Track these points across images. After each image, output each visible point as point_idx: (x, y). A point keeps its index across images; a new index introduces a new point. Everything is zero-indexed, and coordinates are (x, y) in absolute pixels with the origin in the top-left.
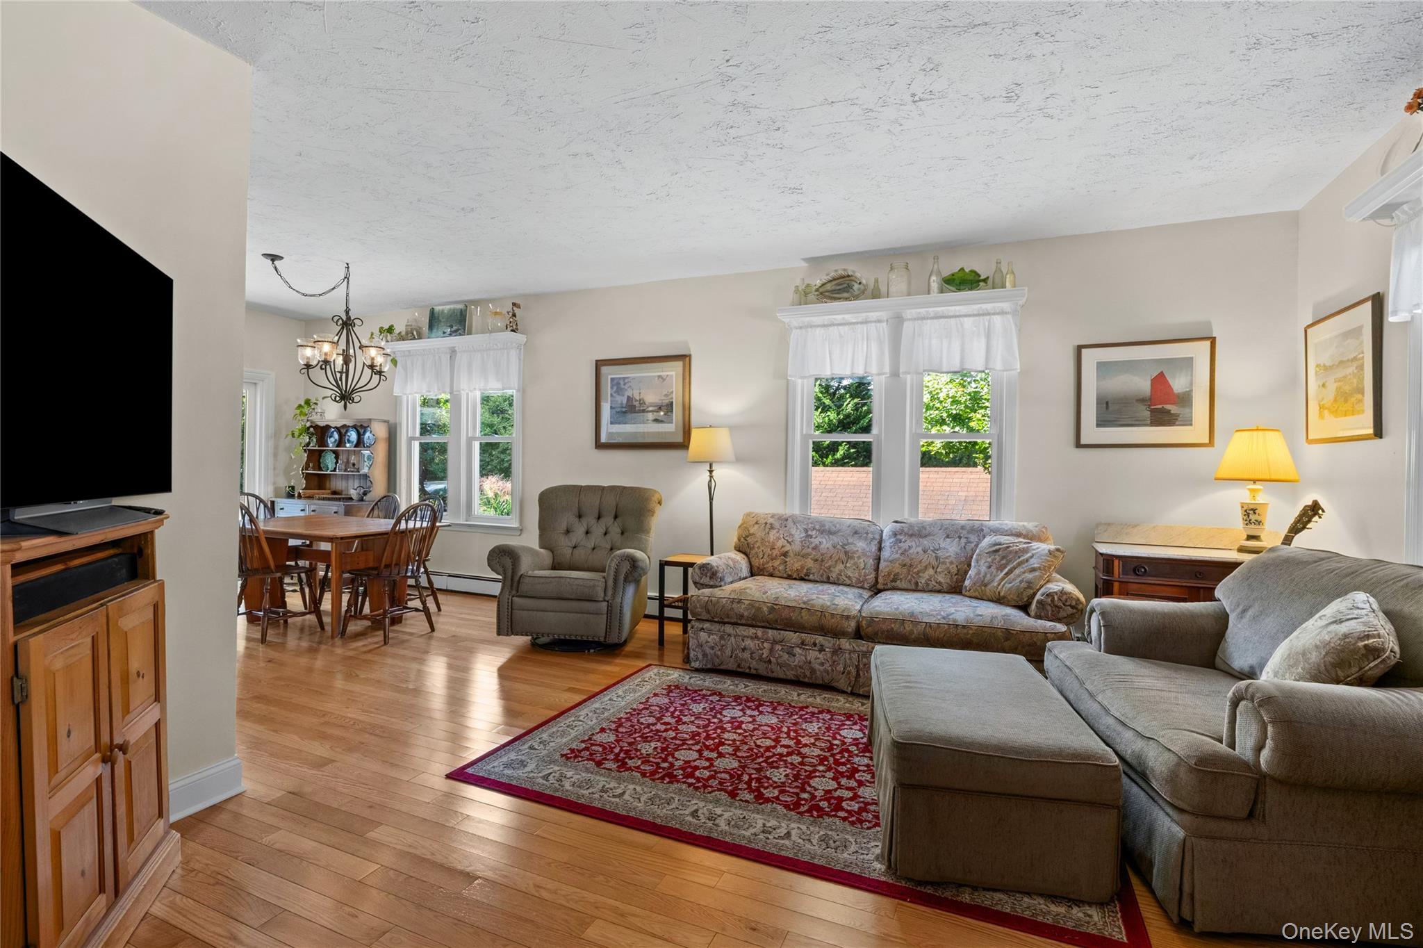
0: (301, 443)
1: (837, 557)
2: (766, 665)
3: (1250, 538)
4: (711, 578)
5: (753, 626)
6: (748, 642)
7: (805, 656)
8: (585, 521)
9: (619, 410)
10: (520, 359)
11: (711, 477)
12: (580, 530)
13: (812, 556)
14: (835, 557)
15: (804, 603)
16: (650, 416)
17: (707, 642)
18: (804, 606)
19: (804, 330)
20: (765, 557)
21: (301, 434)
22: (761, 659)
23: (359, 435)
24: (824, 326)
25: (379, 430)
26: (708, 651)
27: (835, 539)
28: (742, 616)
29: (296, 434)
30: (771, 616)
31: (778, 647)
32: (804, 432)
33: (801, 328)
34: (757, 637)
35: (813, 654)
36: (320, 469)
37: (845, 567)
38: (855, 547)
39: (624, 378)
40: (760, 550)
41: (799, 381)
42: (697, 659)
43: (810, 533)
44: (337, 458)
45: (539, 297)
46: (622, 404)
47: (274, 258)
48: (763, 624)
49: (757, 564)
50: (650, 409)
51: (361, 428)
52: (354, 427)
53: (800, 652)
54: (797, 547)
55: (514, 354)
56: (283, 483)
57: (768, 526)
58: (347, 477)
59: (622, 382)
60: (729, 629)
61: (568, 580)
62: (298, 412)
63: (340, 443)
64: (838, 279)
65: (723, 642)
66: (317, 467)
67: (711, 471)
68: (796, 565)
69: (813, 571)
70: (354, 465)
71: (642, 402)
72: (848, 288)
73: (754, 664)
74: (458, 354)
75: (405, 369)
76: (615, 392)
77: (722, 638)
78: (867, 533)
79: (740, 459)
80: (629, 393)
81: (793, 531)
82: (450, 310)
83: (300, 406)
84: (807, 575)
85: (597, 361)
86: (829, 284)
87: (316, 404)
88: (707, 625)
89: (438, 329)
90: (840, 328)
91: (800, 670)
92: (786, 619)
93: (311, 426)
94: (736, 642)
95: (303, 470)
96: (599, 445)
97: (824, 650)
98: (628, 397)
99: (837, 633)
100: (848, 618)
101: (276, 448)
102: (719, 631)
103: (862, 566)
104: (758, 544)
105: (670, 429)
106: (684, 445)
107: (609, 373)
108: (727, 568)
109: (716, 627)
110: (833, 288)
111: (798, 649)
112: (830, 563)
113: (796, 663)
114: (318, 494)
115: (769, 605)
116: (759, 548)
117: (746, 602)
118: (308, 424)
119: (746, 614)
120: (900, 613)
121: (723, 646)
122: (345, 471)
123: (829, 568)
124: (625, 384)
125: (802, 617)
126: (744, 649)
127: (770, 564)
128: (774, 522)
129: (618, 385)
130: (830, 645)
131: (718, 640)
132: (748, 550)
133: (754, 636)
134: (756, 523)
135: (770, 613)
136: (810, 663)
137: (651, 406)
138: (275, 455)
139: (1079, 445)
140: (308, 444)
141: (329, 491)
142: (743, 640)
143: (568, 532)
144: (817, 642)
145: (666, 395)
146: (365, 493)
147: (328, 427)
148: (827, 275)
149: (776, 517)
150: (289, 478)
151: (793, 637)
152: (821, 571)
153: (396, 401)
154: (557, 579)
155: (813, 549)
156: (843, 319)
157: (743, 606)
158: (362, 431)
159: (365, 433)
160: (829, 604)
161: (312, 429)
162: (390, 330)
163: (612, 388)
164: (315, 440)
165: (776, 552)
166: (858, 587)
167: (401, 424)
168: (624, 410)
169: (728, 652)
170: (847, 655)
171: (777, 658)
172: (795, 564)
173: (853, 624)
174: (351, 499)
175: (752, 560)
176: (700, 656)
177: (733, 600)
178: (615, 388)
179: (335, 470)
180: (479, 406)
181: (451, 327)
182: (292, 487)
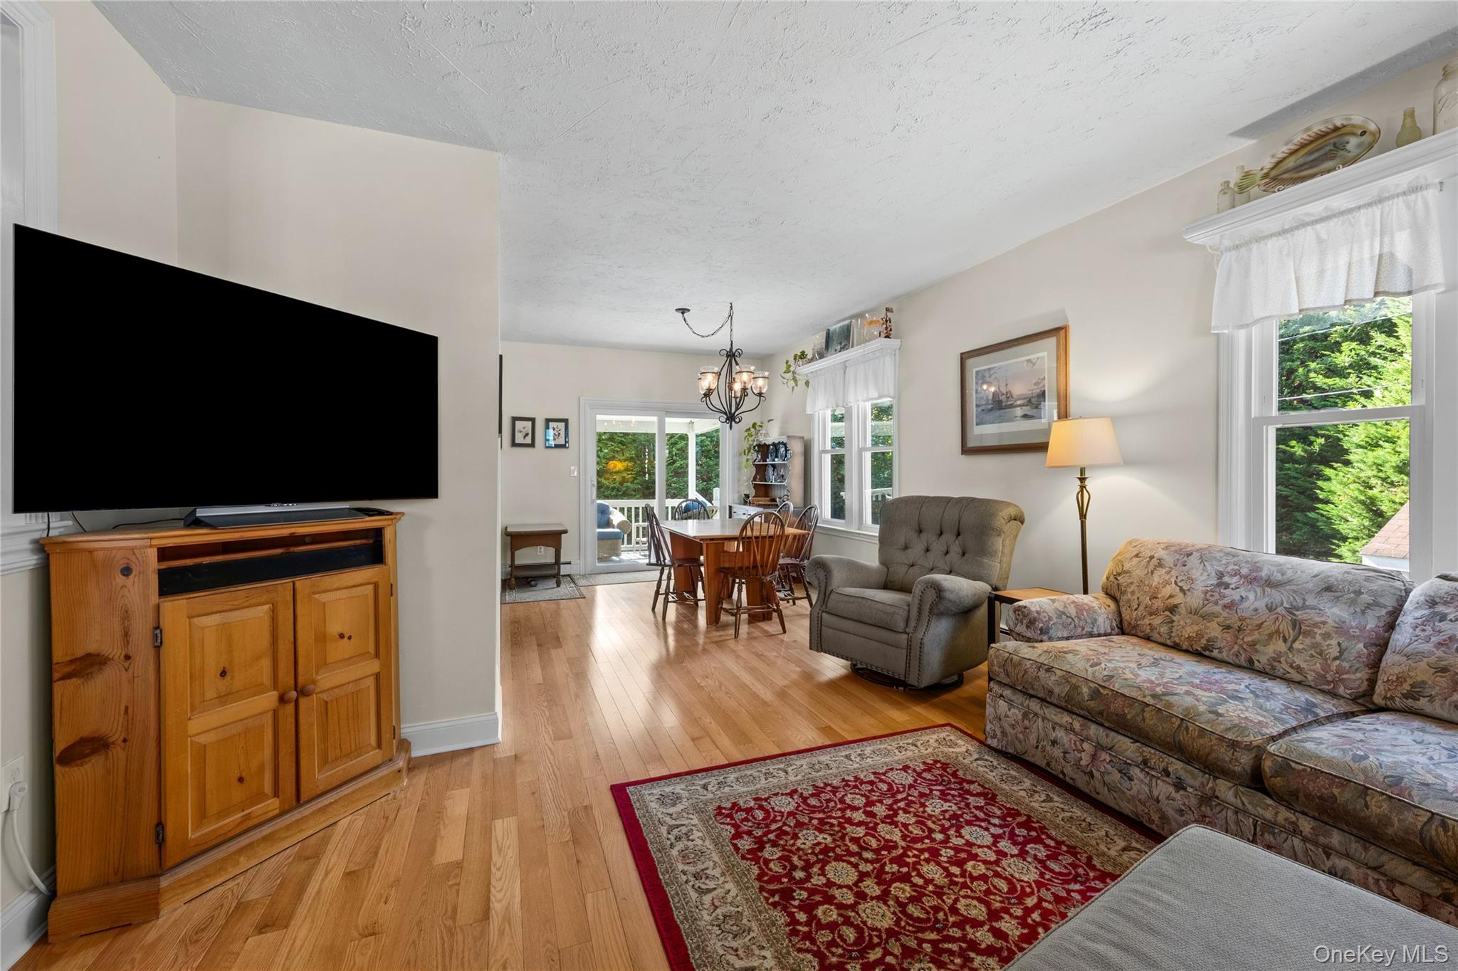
0: (750, 459)
1: (1273, 628)
2: (1087, 778)
4: (1028, 627)
5: (1071, 712)
6: (1060, 734)
7: (1150, 787)
8: (924, 536)
10: (895, 365)
11: (1083, 487)
12: (918, 548)
13: (1221, 619)
14: (1269, 627)
15: (1154, 696)
16: (1019, 412)
17: (1006, 716)
18: (1151, 701)
19: (1243, 250)
20: (1141, 608)
21: (750, 452)
22: (1077, 764)
23: (786, 450)
24: (1283, 232)
25: (796, 448)
26: (1008, 729)
27: (1275, 596)
28: (1051, 692)
30: (1092, 704)
31: (1105, 756)
32: (1254, 413)
33: (1237, 247)
34: (1072, 730)
35: (1163, 789)
36: (765, 481)
37: (1291, 648)
38: (1321, 615)
39: (989, 369)
40: (1135, 597)
41: (1242, 334)
42: (994, 736)
43: (1226, 579)
44: (773, 470)
45: (910, 297)
46: (987, 400)
47: (683, 311)
48: (1082, 713)
49: (1127, 618)
50: (1019, 402)
52: (784, 443)
53: (1141, 776)
54: (1195, 600)
55: (889, 361)
56: (743, 491)
57: (1154, 561)
58: (779, 487)
59: (987, 375)
60: (1035, 705)
61: (870, 602)
62: (746, 434)
63: (775, 458)
64: (1311, 142)
65: (1026, 722)
66: (763, 479)
67: (1082, 479)
68: (1189, 629)
69: (1218, 645)
70: (782, 476)
71: (1009, 395)
72: (1339, 147)
73: (1068, 770)
74: (848, 369)
75: (814, 389)
77: (1025, 715)
78: (1358, 593)
79: (1129, 462)
80: (995, 386)
81: (1195, 574)
83: (750, 429)
84: (1205, 648)
85: (962, 354)
86: (1293, 159)
87: (761, 426)
88: (1007, 692)
90: (1318, 227)
91: (1140, 808)
92: (1117, 715)
93: (757, 445)
94: (1045, 728)
95: (753, 481)
96: (966, 450)
97: (1185, 789)
98: (994, 391)
99: (1213, 768)
100: (1234, 745)
101: (740, 463)
102: (1022, 704)
103: (1334, 652)
104: (1133, 588)
107: (974, 365)
108: (1059, 617)
109: (1018, 698)
110: (1301, 161)
111: (1137, 771)
112: (1256, 636)
113: (1134, 792)
114: (763, 500)
115: (1092, 685)
116: (1133, 593)
117: (1059, 673)
118: (755, 444)
119: (1057, 690)
120: (1364, 771)
121: (1026, 728)
122: (777, 482)
123: (1253, 644)
125: (1144, 719)
126: (1054, 743)
127: (1147, 621)
128: (1165, 557)
129: (983, 378)
130: (1197, 784)
131: (1020, 717)
132: (1118, 595)
133: (1068, 726)
134: (1137, 556)
135: (1092, 699)
136: (1158, 801)
137: (1019, 399)
138: (739, 469)
140: (756, 460)
141: (770, 498)
142: (1054, 729)
143: (906, 547)
144: (1170, 769)
145: (1037, 383)
147: (768, 445)
148: (1287, 144)
149: (1173, 549)
150: (746, 487)
151: (1128, 747)
152: (1236, 648)
153: (810, 419)
154: (860, 600)
155: (1225, 606)
156: (1326, 208)
157: (1053, 678)
160: (1202, 708)
161: (757, 448)
162: (803, 355)
163: (977, 383)
164: (759, 456)
165: (1158, 604)
166: (1322, 691)
167: (813, 439)
169: (1033, 739)
170: (1230, 814)
171: (1102, 774)
172: (1186, 628)
173: (1246, 759)
174: (777, 505)
175: (1123, 610)
176: (998, 733)
177: (1040, 666)
178: (980, 382)
179: (772, 481)
180: (869, 417)
181: (841, 343)
182: (747, 496)
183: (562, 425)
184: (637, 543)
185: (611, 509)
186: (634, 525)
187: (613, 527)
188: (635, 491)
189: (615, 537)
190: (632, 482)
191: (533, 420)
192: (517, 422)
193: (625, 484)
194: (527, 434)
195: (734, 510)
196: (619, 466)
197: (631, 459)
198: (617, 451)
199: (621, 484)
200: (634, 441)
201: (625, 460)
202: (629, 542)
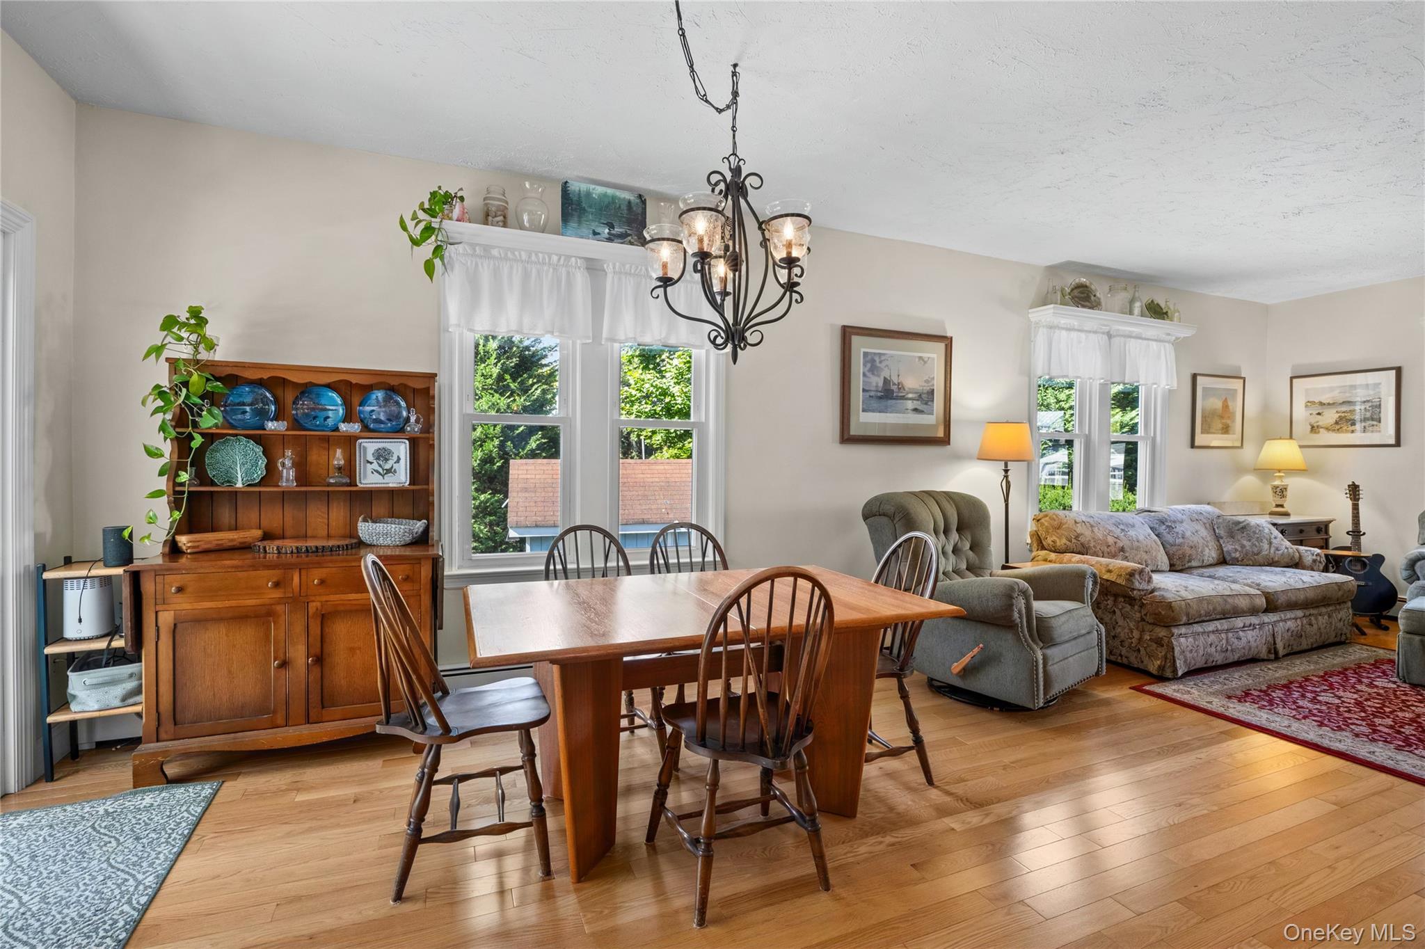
2: (1224, 654)
3: (1277, 506)
9: (872, 394)
11: (1006, 477)
22: (1222, 650)
34: (1217, 630)
35: (1250, 634)
44: (268, 454)
46: (877, 386)
50: (910, 396)
57: (1088, 524)
59: (877, 359)
67: (1006, 471)
70: (341, 469)
71: (900, 386)
72: (1088, 297)
73: (1217, 657)
76: (869, 371)
80: (885, 373)
82: (605, 195)
85: (843, 327)
86: (1076, 290)
89: (580, 223)
94: (1204, 639)
96: (845, 438)
98: (885, 378)
105: (930, 420)
106: (945, 441)
107: (861, 346)
110: (1078, 294)
113: (1242, 645)
121: (1197, 646)
124: (880, 362)
126: (1211, 645)
128: (1087, 520)
129: (872, 363)
133: (1215, 629)
136: (1249, 642)
137: (911, 393)
139: (1193, 446)
145: (927, 381)
153: (437, 340)
163: (865, 365)
165: (1113, 549)
168: (879, 394)
169: (1201, 651)
178: (869, 365)
179: (263, 483)
181: (611, 225)
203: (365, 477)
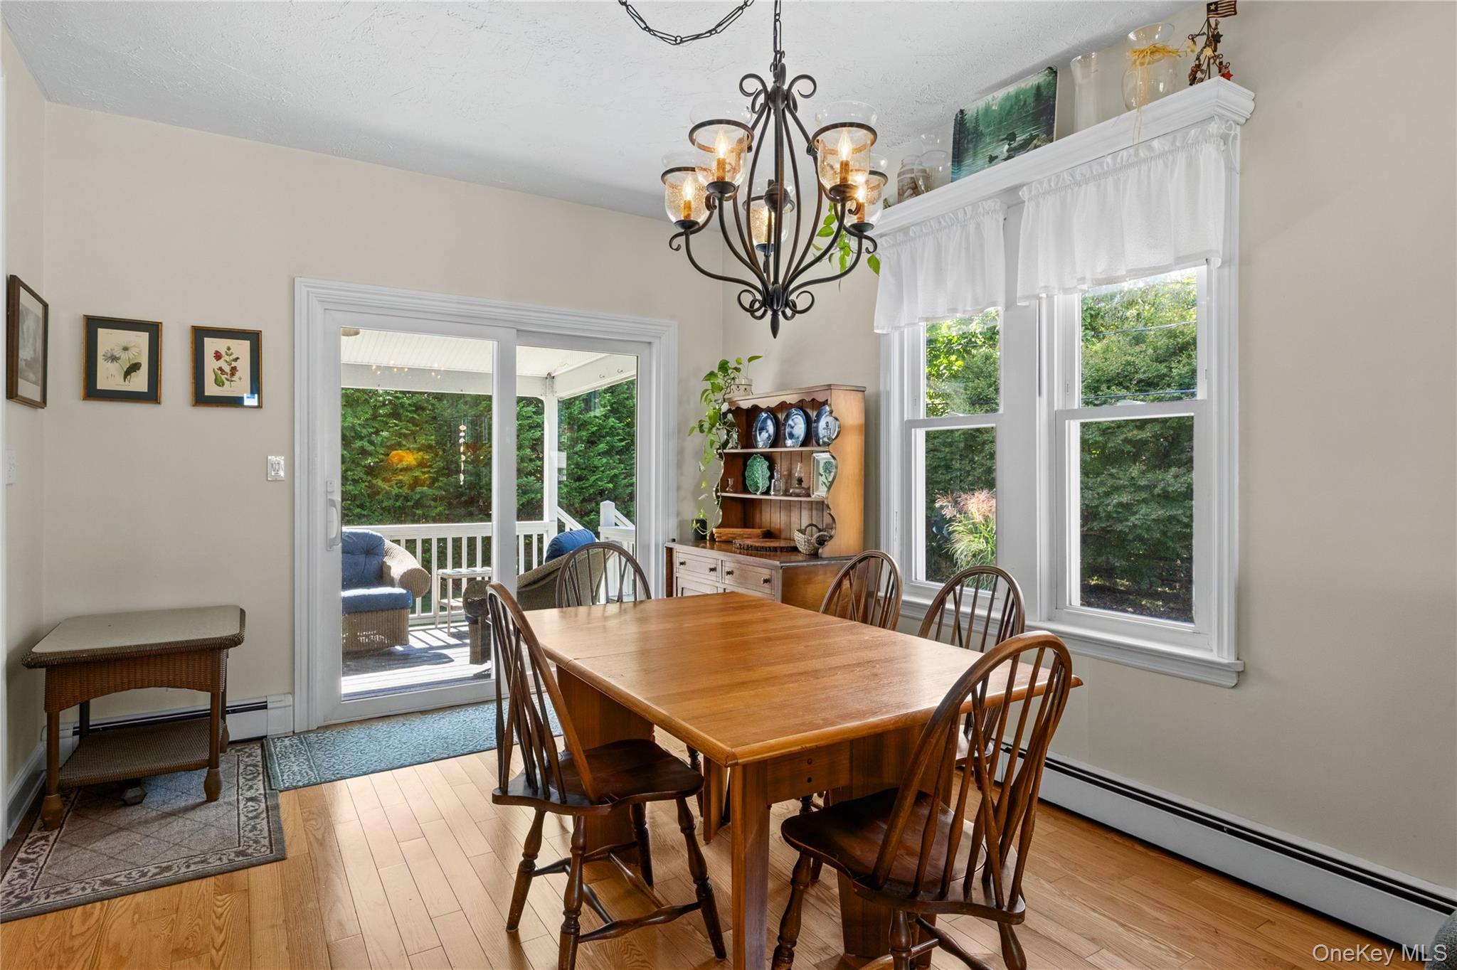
0: (712, 443)
21: (713, 426)
23: (809, 421)
25: (847, 409)
29: (706, 425)
36: (746, 491)
44: (771, 468)
51: (812, 406)
52: (801, 406)
56: (693, 513)
58: (789, 506)
62: (708, 385)
63: (777, 440)
66: (740, 486)
70: (800, 481)
74: (1029, 208)
75: (897, 275)
82: (1008, 98)
83: (712, 374)
87: (738, 370)
89: (975, 154)
93: (730, 411)
95: (717, 491)
101: (681, 452)
114: (741, 536)
118: (725, 407)
122: (786, 493)
138: (680, 465)
140: (725, 445)
141: (758, 531)
146: (822, 542)
147: (755, 410)
150: (699, 505)
153: (878, 346)
158: (813, 414)
159: (819, 416)
161: (730, 416)
164: (735, 436)
167: (888, 394)
174: (795, 550)
179: (767, 492)
180: (1079, 331)
181: (1012, 137)
182: (703, 523)
183: (242, 348)
184: (443, 608)
185: (388, 544)
186: (436, 573)
187: (391, 583)
188: (435, 500)
189: (397, 606)
190: (431, 486)
191: (154, 330)
192: (102, 332)
193: (419, 489)
194: (134, 367)
195: (677, 558)
196: (410, 459)
197: (428, 448)
198: (405, 436)
199: (412, 487)
200: (435, 418)
201: (419, 450)
202: (427, 607)
203: (817, 488)
